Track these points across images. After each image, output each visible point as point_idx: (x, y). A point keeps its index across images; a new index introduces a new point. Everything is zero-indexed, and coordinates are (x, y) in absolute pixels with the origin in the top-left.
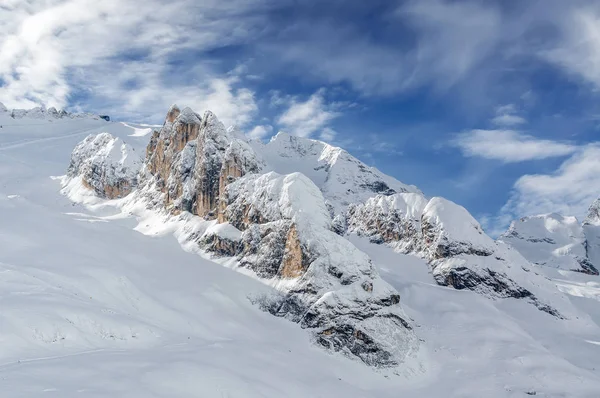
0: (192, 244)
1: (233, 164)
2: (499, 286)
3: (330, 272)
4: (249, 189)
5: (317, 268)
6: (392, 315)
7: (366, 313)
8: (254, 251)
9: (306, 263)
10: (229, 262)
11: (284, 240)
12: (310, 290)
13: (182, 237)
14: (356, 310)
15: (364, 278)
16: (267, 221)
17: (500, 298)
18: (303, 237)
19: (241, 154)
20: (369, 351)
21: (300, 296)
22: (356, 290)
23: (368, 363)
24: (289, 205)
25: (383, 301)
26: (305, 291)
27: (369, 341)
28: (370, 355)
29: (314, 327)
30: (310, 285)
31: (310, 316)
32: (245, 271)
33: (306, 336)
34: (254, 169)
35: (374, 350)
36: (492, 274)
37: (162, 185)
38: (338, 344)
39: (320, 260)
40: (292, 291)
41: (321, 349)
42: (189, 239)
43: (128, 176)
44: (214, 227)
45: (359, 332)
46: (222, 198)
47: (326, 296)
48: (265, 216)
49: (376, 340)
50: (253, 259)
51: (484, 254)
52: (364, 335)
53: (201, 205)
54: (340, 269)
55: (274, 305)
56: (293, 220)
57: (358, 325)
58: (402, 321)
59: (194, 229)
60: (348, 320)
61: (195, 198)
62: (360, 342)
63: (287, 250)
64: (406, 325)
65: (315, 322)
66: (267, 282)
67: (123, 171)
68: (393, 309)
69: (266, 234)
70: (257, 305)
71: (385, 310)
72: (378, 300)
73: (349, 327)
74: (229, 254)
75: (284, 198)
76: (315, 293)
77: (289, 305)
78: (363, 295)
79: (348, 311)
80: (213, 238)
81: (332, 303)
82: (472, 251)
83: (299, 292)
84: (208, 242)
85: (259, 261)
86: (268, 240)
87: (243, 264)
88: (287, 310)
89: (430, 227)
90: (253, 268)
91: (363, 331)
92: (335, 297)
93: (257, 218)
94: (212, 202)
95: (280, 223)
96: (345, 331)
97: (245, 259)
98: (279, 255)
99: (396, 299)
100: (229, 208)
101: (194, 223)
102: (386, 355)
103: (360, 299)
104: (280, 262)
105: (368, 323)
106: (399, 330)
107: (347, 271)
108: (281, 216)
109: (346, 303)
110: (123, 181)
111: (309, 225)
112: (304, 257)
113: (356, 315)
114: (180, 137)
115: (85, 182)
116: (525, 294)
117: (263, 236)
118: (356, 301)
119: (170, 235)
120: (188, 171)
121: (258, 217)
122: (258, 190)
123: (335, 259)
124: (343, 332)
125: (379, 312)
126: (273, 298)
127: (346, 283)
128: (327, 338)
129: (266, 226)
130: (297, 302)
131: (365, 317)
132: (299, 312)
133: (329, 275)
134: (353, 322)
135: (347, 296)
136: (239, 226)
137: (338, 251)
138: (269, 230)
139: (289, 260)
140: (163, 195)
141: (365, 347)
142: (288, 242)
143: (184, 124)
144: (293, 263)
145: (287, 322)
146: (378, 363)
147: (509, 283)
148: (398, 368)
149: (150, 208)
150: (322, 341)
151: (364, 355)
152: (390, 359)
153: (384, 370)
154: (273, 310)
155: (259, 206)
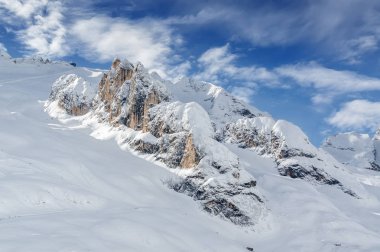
0: (126, 145)
1: (153, 96)
2: (319, 177)
3: (212, 165)
4: (162, 112)
5: (206, 163)
6: (251, 194)
7: (235, 192)
8: (165, 151)
9: (197, 159)
10: (149, 157)
11: (184, 145)
12: (200, 176)
13: (120, 141)
14: (229, 190)
15: (234, 169)
16: (174, 132)
17: (320, 184)
18: (196, 143)
19: (158, 89)
20: (236, 215)
21: (194, 180)
22: (228, 178)
23: (235, 223)
24: (188, 123)
25: (246, 184)
26: (197, 177)
27: (236, 210)
28: (237, 218)
29: (202, 199)
30: (200, 173)
31: (200, 193)
32: (160, 163)
33: (197, 205)
34: (166, 99)
35: (239, 215)
36: (315, 169)
37: (108, 108)
38: (217, 210)
39: (206, 158)
40: (188, 177)
41: (206, 213)
42: (124, 142)
43: (87, 101)
44: (140, 135)
45: (230, 204)
46: (146, 117)
47: (210, 180)
48: (172, 129)
49: (241, 209)
50: (164, 156)
51: (310, 156)
52: (233, 206)
53: (132, 121)
54: (219, 164)
55: (177, 185)
56: (191, 132)
57: (230, 199)
58: (257, 197)
59: (128, 136)
60: (223, 196)
61: (129, 116)
62: (231, 210)
63: (186, 151)
64: (260, 200)
65: (202, 196)
66: (172, 170)
67: (84, 98)
68: (252, 190)
69: (173, 140)
70: (166, 185)
71: (247, 190)
72: (243, 183)
73: (224, 201)
74: (150, 152)
75: (185, 118)
76: (203, 178)
77: (186, 185)
78: (233, 180)
79: (224, 190)
80: (139, 142)
81: (214, 185)
82: (303, 155)
83: (193, 177)
84: (136, 144)
85: (168, 157)
86: (174, 144)
87: (158, 159)
88: (185, 188)
89: (276, 138)
90: (164, 161)
91: (233, 203)
92: (216, 181)
93: (167, 130)
94: (140, 119)
95: (183, 133)
96: (221, 203)
97: (159, 156)
98: (181, 154)
99: (253, 183)
100: (150, 123)
101: (128, 132)
102: (247, 218)
103: (231, 182)
104: (181, 158)
105: (236, 198)
106: (255, 203)
107: (224, 166)
108: (183, 129)
109: (222, 185)
110: (83, 104)
111: (200, 135)
112: (197, 155)
113: (229, 193)
114: (120, 77)
115: (59, 104)
116: (335, 182)
117: (171, 142)
118: (229, 184)
119: (113, 140)
120: (125, 99)
122: (169, 112)
123: (216, 157)
125: (243, 191)
126: (178, 181)
127: (223, 172)
128: (210, 206)
129: (173, 135)
130: (192, 184)
131: (234, 194)
132: (193, 190)
133: (212, 167)
134: (226, 197)
135: (223, 181)
136: (156, 135)
137: (217, 152)
138: (175, 138)
139: (187, 157)
140: (108, 114)
141: (234, 213)
142: (187, 146)
143: (123, 70)
144: (190, 159)
145: (185, 196)
146: (242, 223)
147: (325, 175)
148: (254, 227)
149: (100, 122)
150: (207, 209)
151: (233, 218)
152: (249, 221)
153: (245, 228)
154: (176, 188)
155: (169, 123)
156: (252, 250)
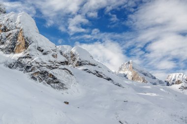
3: (38, 49)
5: (32, 48)
6: (65, 69)
7: (54, 67)
8: (3, 43)
9: (27, 45)
11: (17, 38)
12: (28, 57)
14: (50, 65)
15: (53, 52)
16: (10, 30)
18: (26, 35)
20: (55, 83)
21: (24, 59)
22: (49, 57)
23: (54, 88)
24: (20, 23)
25: (61, 62)
26: (26, 57)
27: (55, 78)
28: (55, 84)
29: (30, 71)
30: (28, 54)
31: (28, 67)
33: (26, 76)
35: (57, 82)
36: (97, 72)
38: (41, 79)
39: (33, 44)
40: (20, 58)
41: (33, 81)
45: (51, 74)
47: (36, 59)
48: (8, 28)
49: (58, 78)
50: (2, 46)
51: (94, 65)
52: (53, 76)
54: (42, 48)
55: (11, 64)
56: (22, 28)
57: (50, 72)
58: (69, 71)
60: (45, 69)
62: (51, 79)
63: (18, 41)
64: (71, 74)
65: (30, 70)
66: (8, 56)
68: (66, 66)
69: (9, 36)
70: (3, 65)
71: (62, 67)
72: (59, 62)
73: (46, 72)
75: (18, 20)
76: (31, 58)
77: (18, 64)
78: (53, 59)
79: (46, 65)
81: (39, 61)
82: (90, 64)
83: (23, 58)
85: (5, 47)
86: (10, 38)
88: (17, 66)
89: (74, 55)
90: (2, 50)
91: (53, 74)
92: (40, 59)
95: (15, 31)
96: (44, 74)
98: (14, 44)
99: (67, 63)
102: (63, 85)
103: (51, 60)
104: (14, 47)
105: (55, 71)
106: (68, 75)
107: (46, 49)
108: (16, 28)
109: (45, 61)
111: (29, 30)
112: (26, 43)
113: (50, 67)
116: (109, 79)
117: (7, 37)
118: (49, 61)
121: (5, 29)
122: (6, 19)
123: (40, 44)
124: (43, 74)
125: (60, 67)
126: (12, 62)
127: (45, 54)
128: (36, 76)
129: (9, 32)
130: (22, 62)
131: (53, 68)
132: (23, 66)
133: (38, 51)
134: (48, 70)
135: (45, 59)
137: (41, 41)
138: (10, 34)
139: (19, 45)
141: (53, 81)
142: (19, 38)
144: (21, 46)
145: (17, 71)
146: (59, 88)
147: (103, 76)
148: (68, 91)
150: (33, 78)
151: (53, 84)
152: (64, 86)
153: (62, 91)
154: (10, 66)
155: (6, 25)
156: (68, 103)
